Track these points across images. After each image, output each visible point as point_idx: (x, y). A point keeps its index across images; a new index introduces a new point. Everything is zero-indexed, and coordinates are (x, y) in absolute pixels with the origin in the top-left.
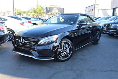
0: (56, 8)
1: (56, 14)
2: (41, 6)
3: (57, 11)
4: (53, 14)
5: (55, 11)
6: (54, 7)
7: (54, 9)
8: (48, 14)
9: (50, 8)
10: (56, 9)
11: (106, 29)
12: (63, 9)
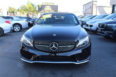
0: (49, 5)
1: (49, 12)
2: (32, 4)
3: (50, 9)
4: (45, 12)
5: (48, 9)
6: (47, 4)
7: (47, 6)
8: (40, 12)
9: (42, 6)
10: (49, 7)
11: (100, 30)
12: (57, 6)
